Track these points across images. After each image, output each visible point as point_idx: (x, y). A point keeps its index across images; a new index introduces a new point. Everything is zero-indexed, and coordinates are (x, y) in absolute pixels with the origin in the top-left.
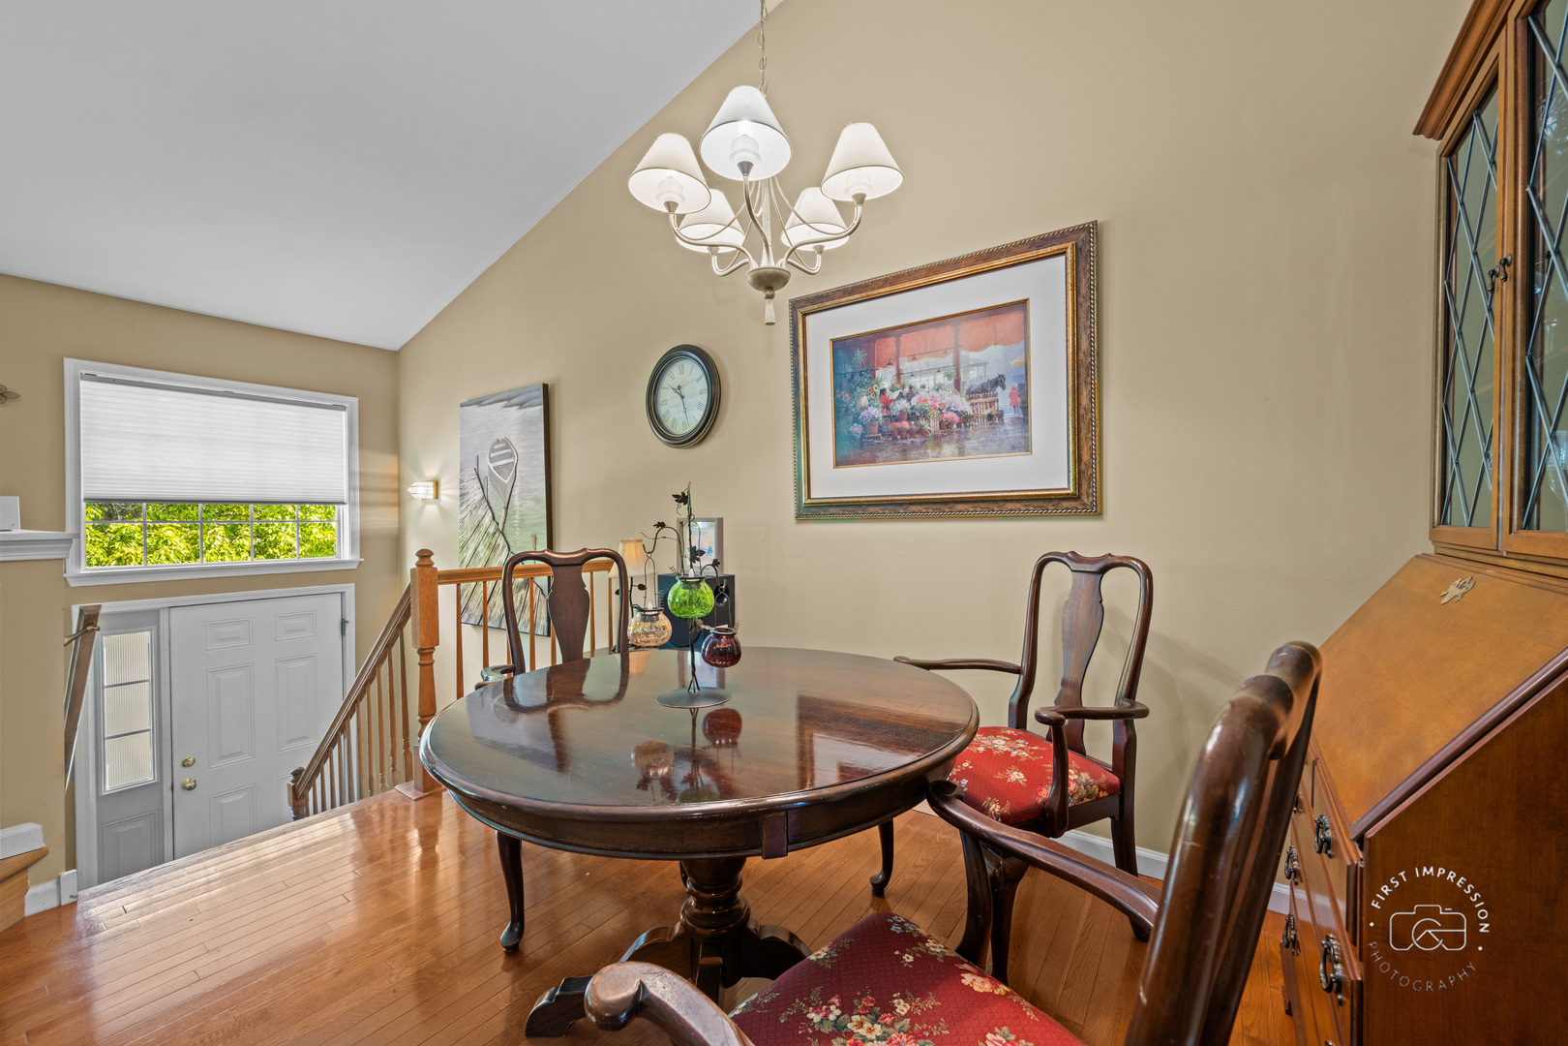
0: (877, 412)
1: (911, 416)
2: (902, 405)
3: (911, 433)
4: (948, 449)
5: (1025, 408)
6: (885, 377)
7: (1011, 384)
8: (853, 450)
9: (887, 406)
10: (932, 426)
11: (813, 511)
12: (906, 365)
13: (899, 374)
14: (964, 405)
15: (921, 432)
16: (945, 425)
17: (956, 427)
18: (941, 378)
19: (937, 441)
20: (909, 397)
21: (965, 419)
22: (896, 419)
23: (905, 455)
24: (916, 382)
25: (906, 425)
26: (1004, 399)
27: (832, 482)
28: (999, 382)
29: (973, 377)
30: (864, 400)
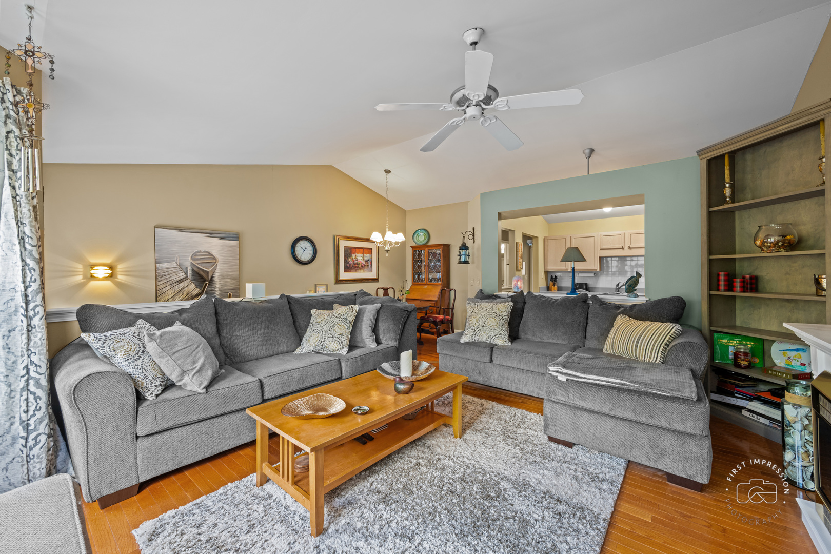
0: (352, 262)
1: (357, 264)
2: (356, 262)
3: (357, 267)
4: (362, 271)
5: (372, 265)
6: (353, 256)
7: (370, 261)
8: (347, 269)
9: (353, 262)
10: (360, 266)
11: (338, 281)
12: (357, 255)
13: (356, 256)
14: (365, 263)
15: (359, 267)
16: (362, 266)
17: (363, 267)
18: (361, 258)
19: (361, 269)
20: (357, 260)
21: (365, 266)
22: (355, 264)
23: (356, 271)
24: (358, 258)
25: (356, 265)
26: (369, 262)
27: (343, 275)
28: (369, 260)
29: (366, 259)
30: (350, 260)
